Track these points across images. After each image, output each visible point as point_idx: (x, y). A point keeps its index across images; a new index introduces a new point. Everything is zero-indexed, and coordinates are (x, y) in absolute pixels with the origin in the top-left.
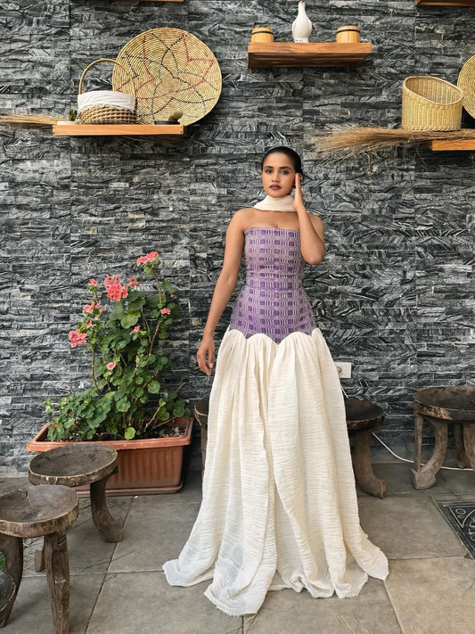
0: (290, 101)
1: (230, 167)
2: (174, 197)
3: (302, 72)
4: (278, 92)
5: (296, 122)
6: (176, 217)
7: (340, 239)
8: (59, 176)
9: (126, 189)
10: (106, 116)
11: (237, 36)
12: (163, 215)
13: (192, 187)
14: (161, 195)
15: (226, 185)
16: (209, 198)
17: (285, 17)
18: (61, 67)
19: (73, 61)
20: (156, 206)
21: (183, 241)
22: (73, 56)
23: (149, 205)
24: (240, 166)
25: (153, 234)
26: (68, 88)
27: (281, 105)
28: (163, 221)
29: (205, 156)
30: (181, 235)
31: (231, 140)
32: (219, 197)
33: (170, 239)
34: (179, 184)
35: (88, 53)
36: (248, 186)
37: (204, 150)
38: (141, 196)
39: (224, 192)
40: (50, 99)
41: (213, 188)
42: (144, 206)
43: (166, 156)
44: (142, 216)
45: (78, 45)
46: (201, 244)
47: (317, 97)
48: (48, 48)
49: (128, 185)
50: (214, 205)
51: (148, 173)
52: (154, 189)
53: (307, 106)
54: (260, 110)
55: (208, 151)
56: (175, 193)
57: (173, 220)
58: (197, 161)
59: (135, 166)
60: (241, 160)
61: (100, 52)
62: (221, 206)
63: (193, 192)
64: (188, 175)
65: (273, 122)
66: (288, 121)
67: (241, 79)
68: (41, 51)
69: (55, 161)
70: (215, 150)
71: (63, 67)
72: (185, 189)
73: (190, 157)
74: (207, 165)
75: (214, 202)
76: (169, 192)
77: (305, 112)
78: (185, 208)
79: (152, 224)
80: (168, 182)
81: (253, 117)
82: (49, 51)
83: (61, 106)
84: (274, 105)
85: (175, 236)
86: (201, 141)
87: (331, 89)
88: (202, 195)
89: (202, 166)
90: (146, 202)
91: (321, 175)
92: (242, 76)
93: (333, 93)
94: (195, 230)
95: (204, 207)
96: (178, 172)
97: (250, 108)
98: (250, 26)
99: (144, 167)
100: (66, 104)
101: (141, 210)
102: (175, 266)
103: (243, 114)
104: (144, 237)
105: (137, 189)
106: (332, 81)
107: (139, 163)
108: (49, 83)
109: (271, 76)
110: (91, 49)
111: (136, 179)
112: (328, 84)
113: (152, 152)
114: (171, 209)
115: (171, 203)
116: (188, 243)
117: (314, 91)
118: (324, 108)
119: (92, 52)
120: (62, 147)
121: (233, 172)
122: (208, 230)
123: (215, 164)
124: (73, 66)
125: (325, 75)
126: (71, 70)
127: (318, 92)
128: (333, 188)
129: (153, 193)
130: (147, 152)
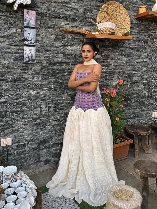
0: (145, 30)
1: (129, 51)
2: (114, 61)
3: (148, 21)
4: (142, 27)
5: (146, 38)
6: (114, 68)
7: (155, 75)
8: (80, 52)
9: (100, 58)
10: (112, 32)
11: (132, 7)
12: (111, 67)
13: (119, 57)
14: (110, 60)
15: (128, 57)
16: (124, 62)
17: (145, 3)
18: (81, 11)
19: (85, 9)
20: (108, 64)
21: (116, 76)
22: (85, 8)
23: (107, 64)
24: (132, 51)
25: (108, 74)
26: (83, 19)
27: (143, 32)
28: (110, 69)
29: (123, 47)
30: (115, 74)
31: (130, 42)
32: (126, 61)
33: (113, 75)
34: (115, 57)
35: (89, 7)
36: (134, 57)
37: (123, 45)
38: (104, 60)
39: (127, 59)
40: (77, 23)
41: (124, 58)
42: (105, 64)
43: (112, 47)
44: (105, 67)
45: (86, 4)
46: (121, 77)
47: (151, 30)
48: (76, 3)
49: (101, 56)
50: (125, 64)
51: (106, 52)
52: (108, 58)
53: (149, 32)
54: (137, 33)
55: (124, 46)
56: (114, 59)
57: (113, 69)
58: (120, 49)
59: (103, 50)
60: (132, 49)
61: (93, 7)
62: (126, 64)
63: (119, 59)
64: (118, 54)
65: (141, 37)
66: (144, 37)
67: (133, 22)
68: (74, 4)
69: (79, 47)
70: (126, 45)
71: (82, 11)
72: (117, 58)
73: (119, 47)
74: (123, 50)
75: (125, 63)
76: (112, 59)
77: (149, 34)
78: (117, 65)
79: (107, 70)
80: (112, 56)
81: (135, 35)
82: (77, 4)
83: (80, 26)
84: (141, 31)
85: (114, 74)
86: (122, 42)
87: (155, 28)
88: (122, 60)
89: (122, 50)
90: (106, 62)
91: (152, 55)
92: (133, 21)
93: (155, 29)
94: (119, 72)
95: (122, 64)
96: (115, 52)
97: (135, 32)
98: (136, 4)
99: (105, 50)
100: (82, 25)
101: (104, 65)
102: (114, 84)
103: (133, 33)
104: (105, 74)
105: (104, 58)
106: (155, 25)
107: (104, 48)
108: (77, 17)
109: (140, 22)
110: (91, 6)
111: (103, 54)
112: (154, 26)
113: (108, 45)
114: (113, 65)
115: (113, 63)
116: (117, 77)
117: (151, 28)
118: (153, 33)
119: (91, 7)
120: (81, 42)
121: (130, 53)
122: (123, 72)
123: (125, 50)
124: (85, 11)
125: (153, 23)
126: (84, 13)
127: (152, 28)
128: (154, 59)
129: (108, 59)
130: (107, 45)
